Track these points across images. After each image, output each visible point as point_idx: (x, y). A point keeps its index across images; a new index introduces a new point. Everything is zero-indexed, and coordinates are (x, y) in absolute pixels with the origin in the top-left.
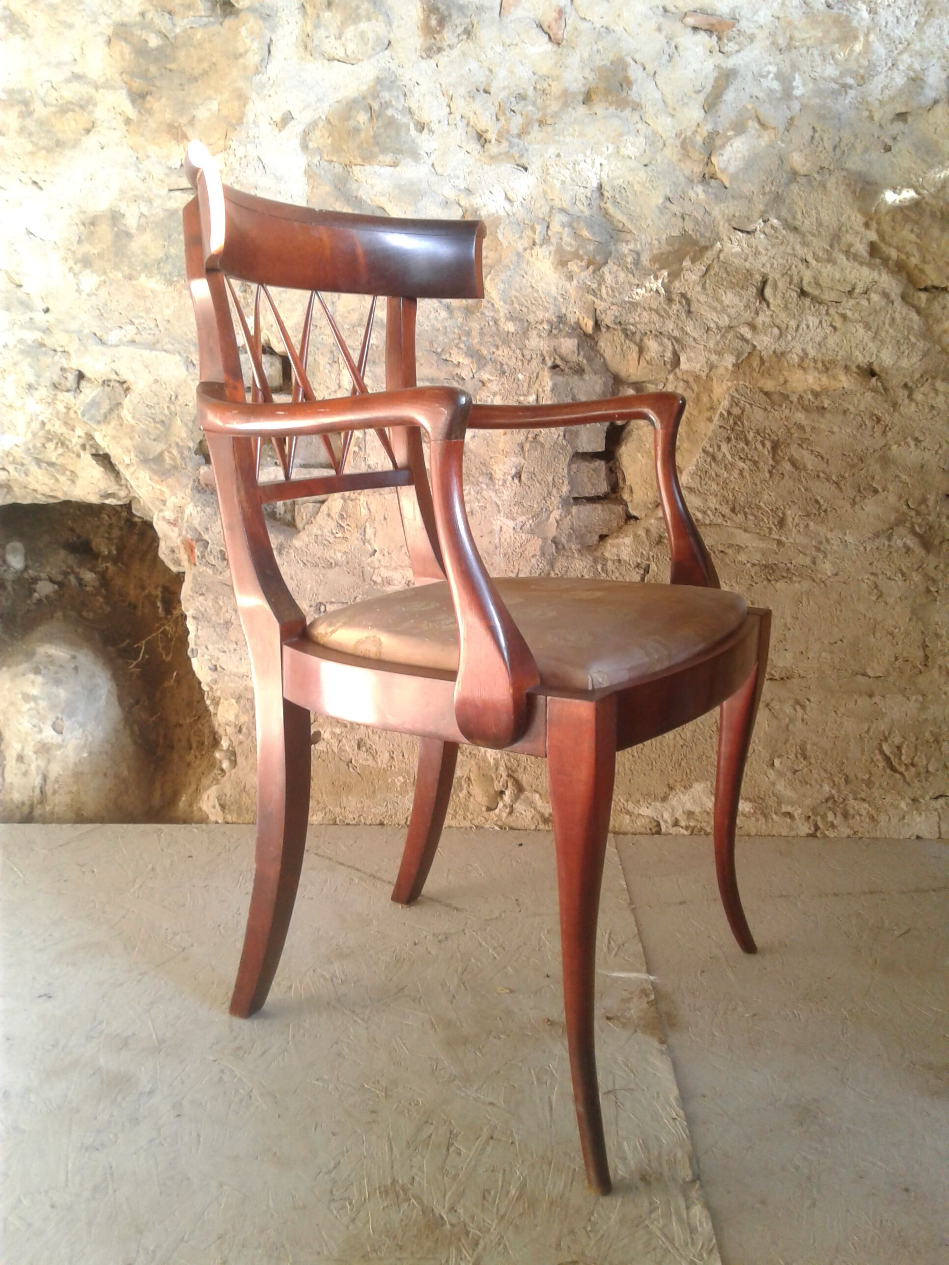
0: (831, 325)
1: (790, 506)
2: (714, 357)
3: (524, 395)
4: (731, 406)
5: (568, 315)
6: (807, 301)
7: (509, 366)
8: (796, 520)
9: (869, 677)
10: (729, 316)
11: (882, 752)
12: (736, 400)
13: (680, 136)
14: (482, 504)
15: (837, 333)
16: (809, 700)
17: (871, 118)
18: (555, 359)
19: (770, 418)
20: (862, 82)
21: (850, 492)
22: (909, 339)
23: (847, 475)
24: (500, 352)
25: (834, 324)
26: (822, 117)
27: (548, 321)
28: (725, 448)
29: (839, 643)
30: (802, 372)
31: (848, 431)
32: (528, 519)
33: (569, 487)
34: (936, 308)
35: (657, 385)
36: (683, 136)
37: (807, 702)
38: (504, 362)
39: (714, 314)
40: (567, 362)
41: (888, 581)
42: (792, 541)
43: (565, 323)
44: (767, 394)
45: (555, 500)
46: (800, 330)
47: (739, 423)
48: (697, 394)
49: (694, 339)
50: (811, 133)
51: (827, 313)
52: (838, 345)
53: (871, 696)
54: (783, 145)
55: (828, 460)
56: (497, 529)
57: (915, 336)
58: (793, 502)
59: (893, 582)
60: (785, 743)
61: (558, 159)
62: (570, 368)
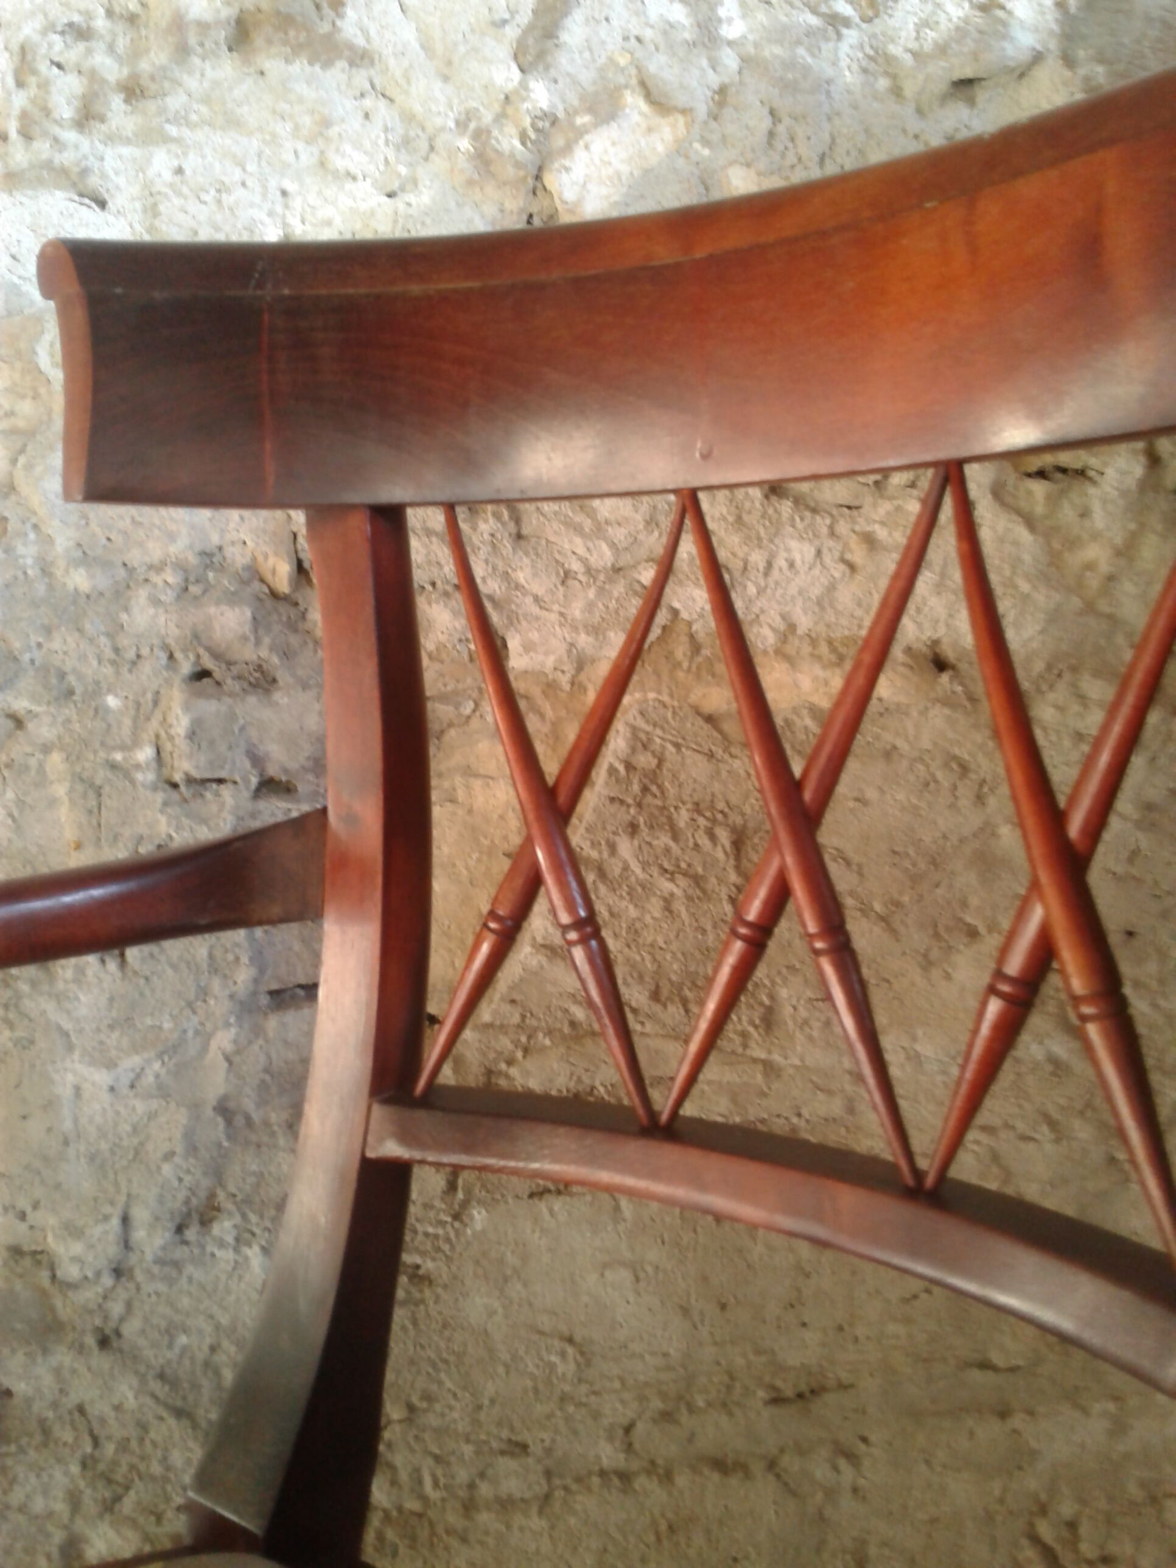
0: (843, 560)
1: (785, 980)
2: (584, 640)
3: (123, 748)
4: (633, 750)
5: (229, 551)
6: (786, 507)
7: (80, 677)
8: (803, 1013)
9: (994, 1369)
10: (613, 545)
11: (1035, 1540)
12: (643, 736)
13: (466, 126)
14: (20, 1033)
15: (858, 577)
16: (864, 1440)
17: (897, 91)
18: (198, 656)
19: (724, 774)
20: (870, 13)
21: (919, 939)
22: (1015, 587)
23: (906, 899)
24: (56, 644)
25: (848, 556)
26: (789, 87)
27: (180, 566)
28: (626, 847)
29: (924, 1296)
30: (785, 666)
31: (901, 796)
32: (148, 1061)
33: (252, 972)
34: (1067, 513)
35: (457, 706)
36: (472, 125)
37: (862, 1447)
38: (68, 667)
39: (578, 541)
40: (229, 664)
41: (1022, 1145)
42: (797, 1062)
43: (222, 568)
44: (710, 719)
45: (219, 1006)
46: (775, 573)
47: (654, 788)
48: (553, 724)
49: (537, 599)
50: (767, 123)
51: (832, 533)
52: (859, 605)
53: (1004, 1414)
54: (706, 152)
55: (860, 866)
56: (67, 1092)
57: (1028, 577)
58: (791, 968)
59: (1031, 1146)
60: (818, 1551)
61: (178, 179)
62: (239, 677)
